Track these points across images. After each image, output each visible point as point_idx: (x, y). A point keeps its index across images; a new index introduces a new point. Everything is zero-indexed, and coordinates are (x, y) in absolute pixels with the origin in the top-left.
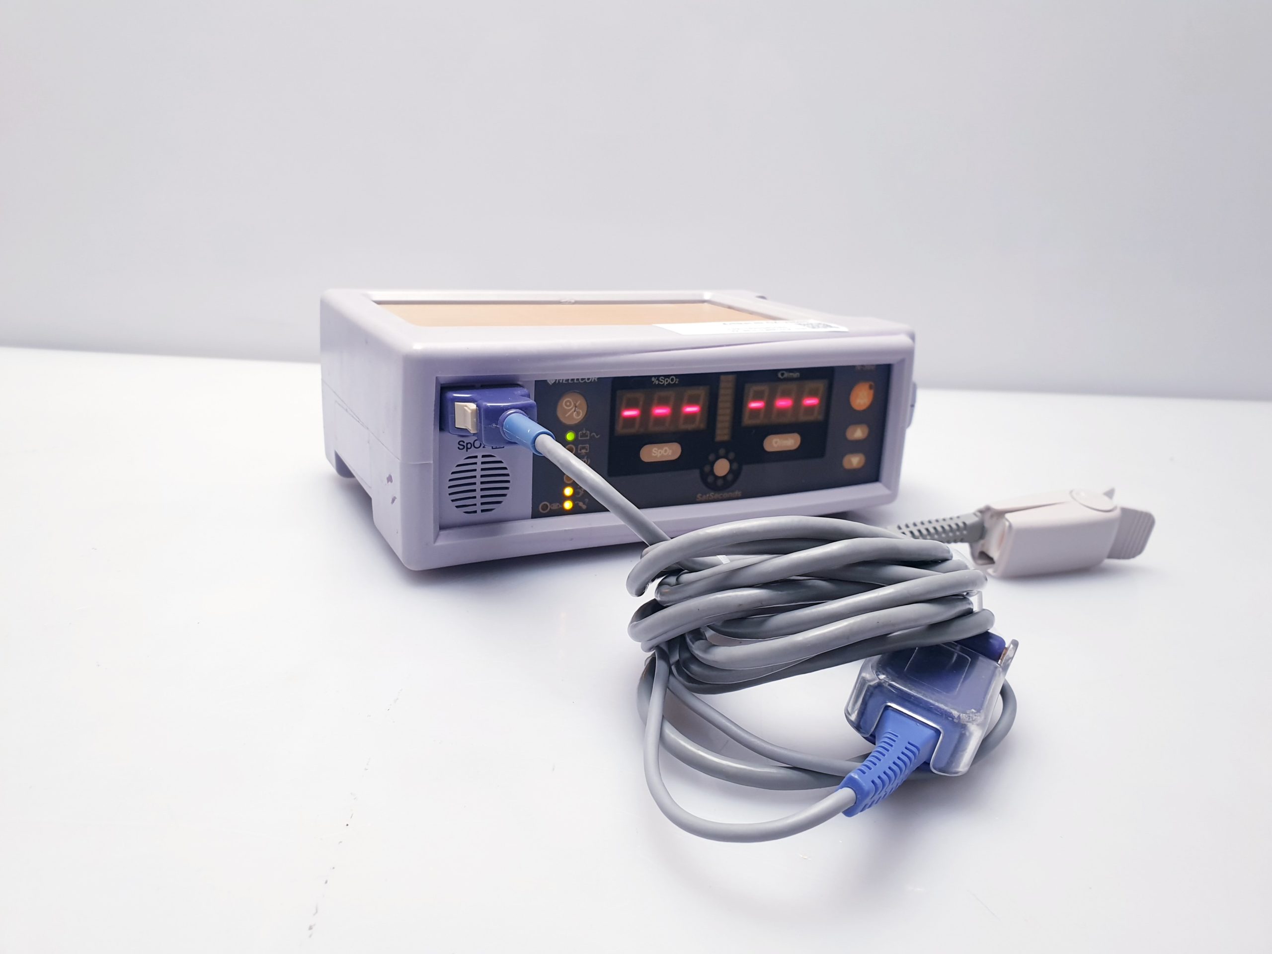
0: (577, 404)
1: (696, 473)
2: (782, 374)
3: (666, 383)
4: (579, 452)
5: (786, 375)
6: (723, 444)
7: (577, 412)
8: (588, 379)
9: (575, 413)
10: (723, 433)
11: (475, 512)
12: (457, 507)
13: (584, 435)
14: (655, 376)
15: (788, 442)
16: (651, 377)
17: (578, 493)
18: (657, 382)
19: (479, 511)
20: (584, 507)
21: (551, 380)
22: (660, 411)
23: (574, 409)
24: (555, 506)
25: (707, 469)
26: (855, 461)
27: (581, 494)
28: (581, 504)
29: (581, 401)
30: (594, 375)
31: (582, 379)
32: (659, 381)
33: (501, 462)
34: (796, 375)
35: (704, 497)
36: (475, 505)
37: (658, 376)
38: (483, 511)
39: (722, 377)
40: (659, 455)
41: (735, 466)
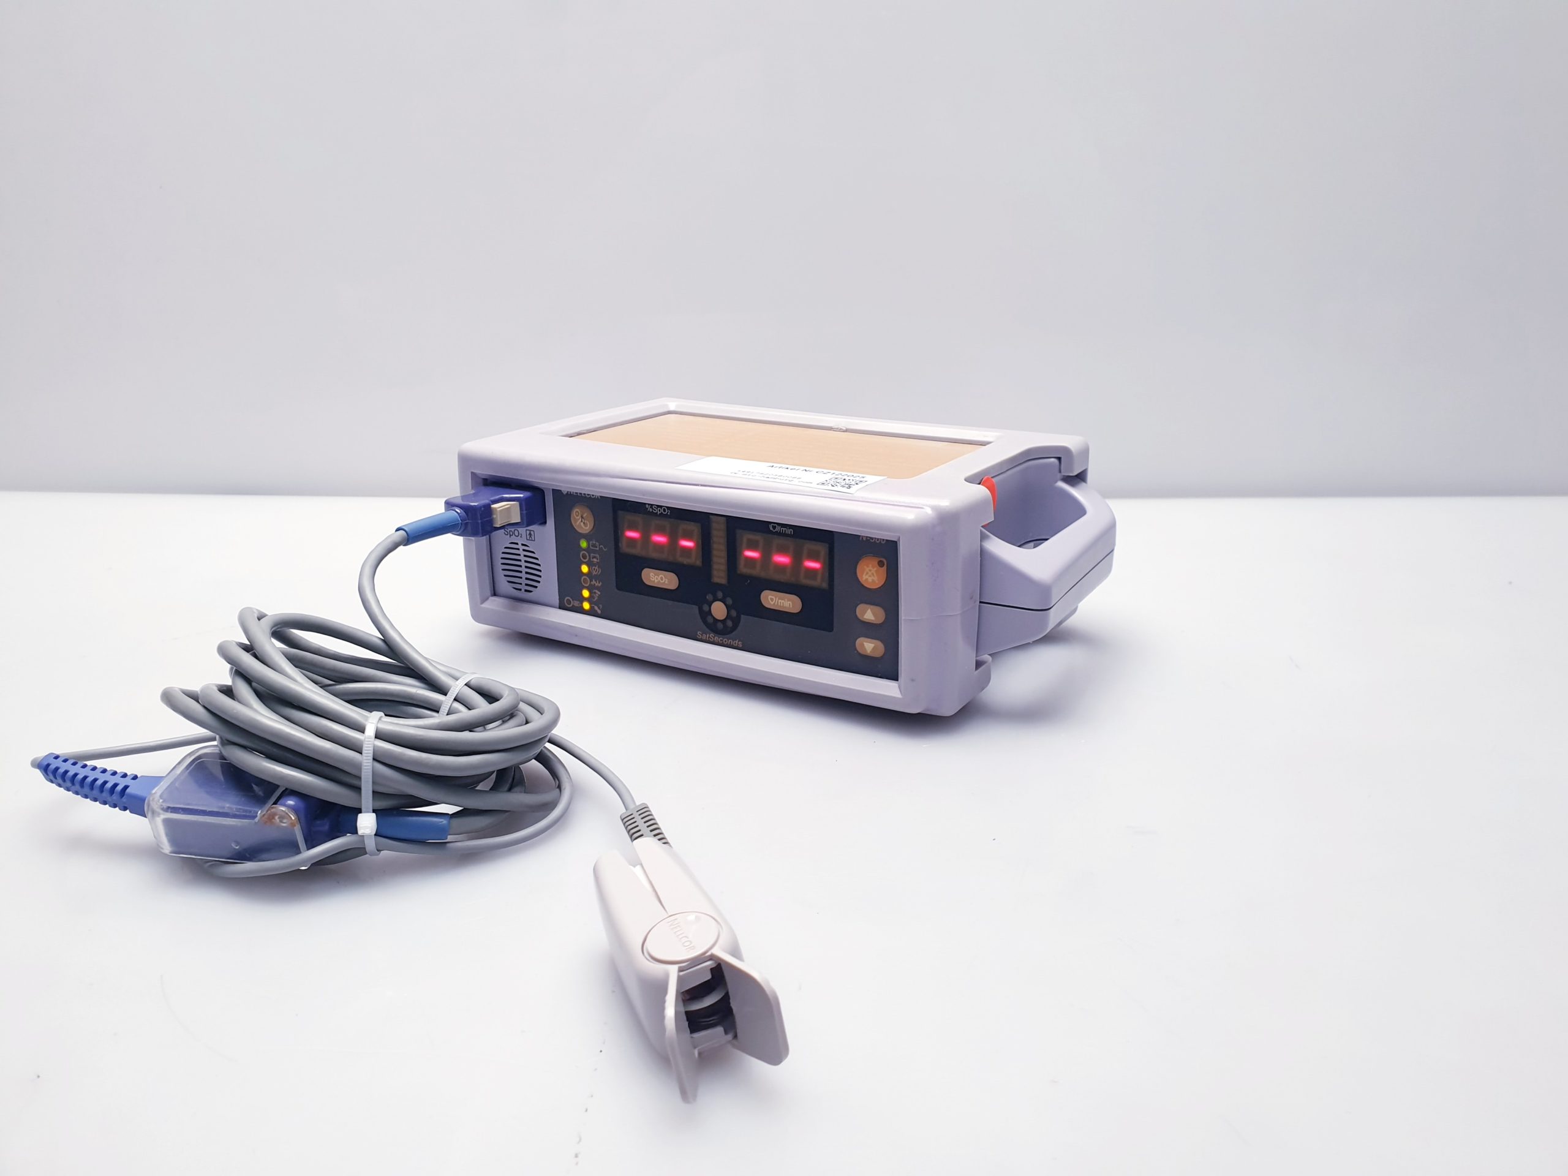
0: (584, 516)
1: (695, 609)
2: (774, 527)
3: (659, 513)
4: (592, 560)
5: (778, 528)
6: (719, 586)
7: (584, 523)
8: (593, 495)
9: (582, 524)
10: (719, 575)
11: (520, 590)
12: (509, 582)
13: (594, 546)
14: (649, 504)
15: (788, 603)
16: (645, 504)
17: (594, 598)
18: (651, 510)
19: (523, 590)
20: (599, 612)
21: (565, 490)
22: (660, 539)
23: (580, 520)
24: (576, 604)
25: (705, 608)
26: (869, 646)
27: (596, 598)
28: (596, 608)
29: (587, 514)
30: (597, 492)
31: (588, 495)
32: (653, 509)
33: (533, 552)
34: (789, 531)
35: (704, 637)
36: (521, 584)
37: (652, 505)
38: (526, 591)
39: (711, 517)
40: (656, 581)
41: (734, 613)
